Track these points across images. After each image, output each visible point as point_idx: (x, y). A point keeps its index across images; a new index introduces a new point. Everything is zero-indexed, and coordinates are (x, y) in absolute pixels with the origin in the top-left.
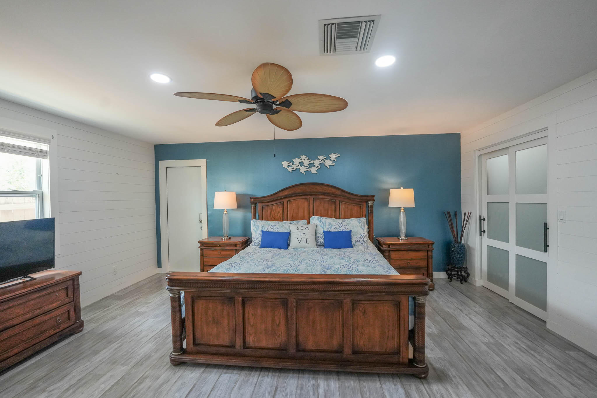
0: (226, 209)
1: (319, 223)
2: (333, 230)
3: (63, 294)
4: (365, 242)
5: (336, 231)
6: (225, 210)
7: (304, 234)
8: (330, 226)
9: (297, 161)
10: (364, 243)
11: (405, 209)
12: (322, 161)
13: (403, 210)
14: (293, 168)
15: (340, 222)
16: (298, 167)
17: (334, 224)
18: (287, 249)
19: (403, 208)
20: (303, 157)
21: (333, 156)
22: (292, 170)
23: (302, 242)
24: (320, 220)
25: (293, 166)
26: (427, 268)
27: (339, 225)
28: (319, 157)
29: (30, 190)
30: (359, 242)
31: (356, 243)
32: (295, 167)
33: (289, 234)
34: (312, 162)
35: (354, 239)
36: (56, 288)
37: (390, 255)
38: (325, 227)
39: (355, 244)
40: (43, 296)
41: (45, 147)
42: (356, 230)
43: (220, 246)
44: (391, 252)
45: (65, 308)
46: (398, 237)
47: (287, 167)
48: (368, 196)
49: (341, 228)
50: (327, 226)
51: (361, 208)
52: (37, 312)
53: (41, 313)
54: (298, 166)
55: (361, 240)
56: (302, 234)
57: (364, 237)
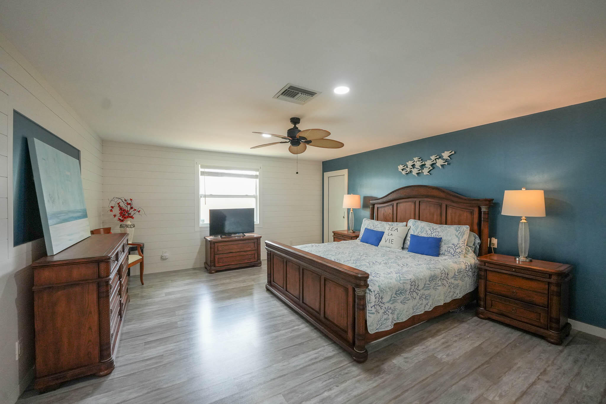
0: (353, 209)
1: (413, 226)
2: (424, 235)
3: (252, 245)
4: (458, 253)
5: (427, 236)
6: (351, 209)
7: (392, 234)
8: (422, 230)
9: (410, 164)
10: (454, 254)
11: (527, 218)
12: (434, 161)
13: (526, 220)
14: (407, 171)
15: (435, 228)
16: (411, 170)
17: (427, 228)
18: (378, 246)
19: (525, 217)
20: (416, 159)
21: (446, 155)
22: (406, 173)
23: (388, 241)
24: (414, 224)
25: (407, 168)
26: (548, 308)
27: (432, 230)
28: (431, 157)
29: (252, 194)
30: (449, 252)
31: (446, 253)
32: (408, 170)
33: (382, 233)
34: (423, 163)
35: (444, 248)
36: (250, 241)
37: (486, 276)
38: (416, 231)
39: (444, 253)
40: (244, 243)
41: (257, 173)
42: (450, 239)
43: (343, 237)
44: (487, 272)
45: (253, 252)
46: (516, 257)
47: (401, 171)
48: (478, 200)
49: (432, 234)
50: (419, 230)
51: (471, 214)
52: (242, 250)
53: (243, 251)
54: (411, 168)
55: (452, 251)
56: (390, 234)
57: (457, 248)
